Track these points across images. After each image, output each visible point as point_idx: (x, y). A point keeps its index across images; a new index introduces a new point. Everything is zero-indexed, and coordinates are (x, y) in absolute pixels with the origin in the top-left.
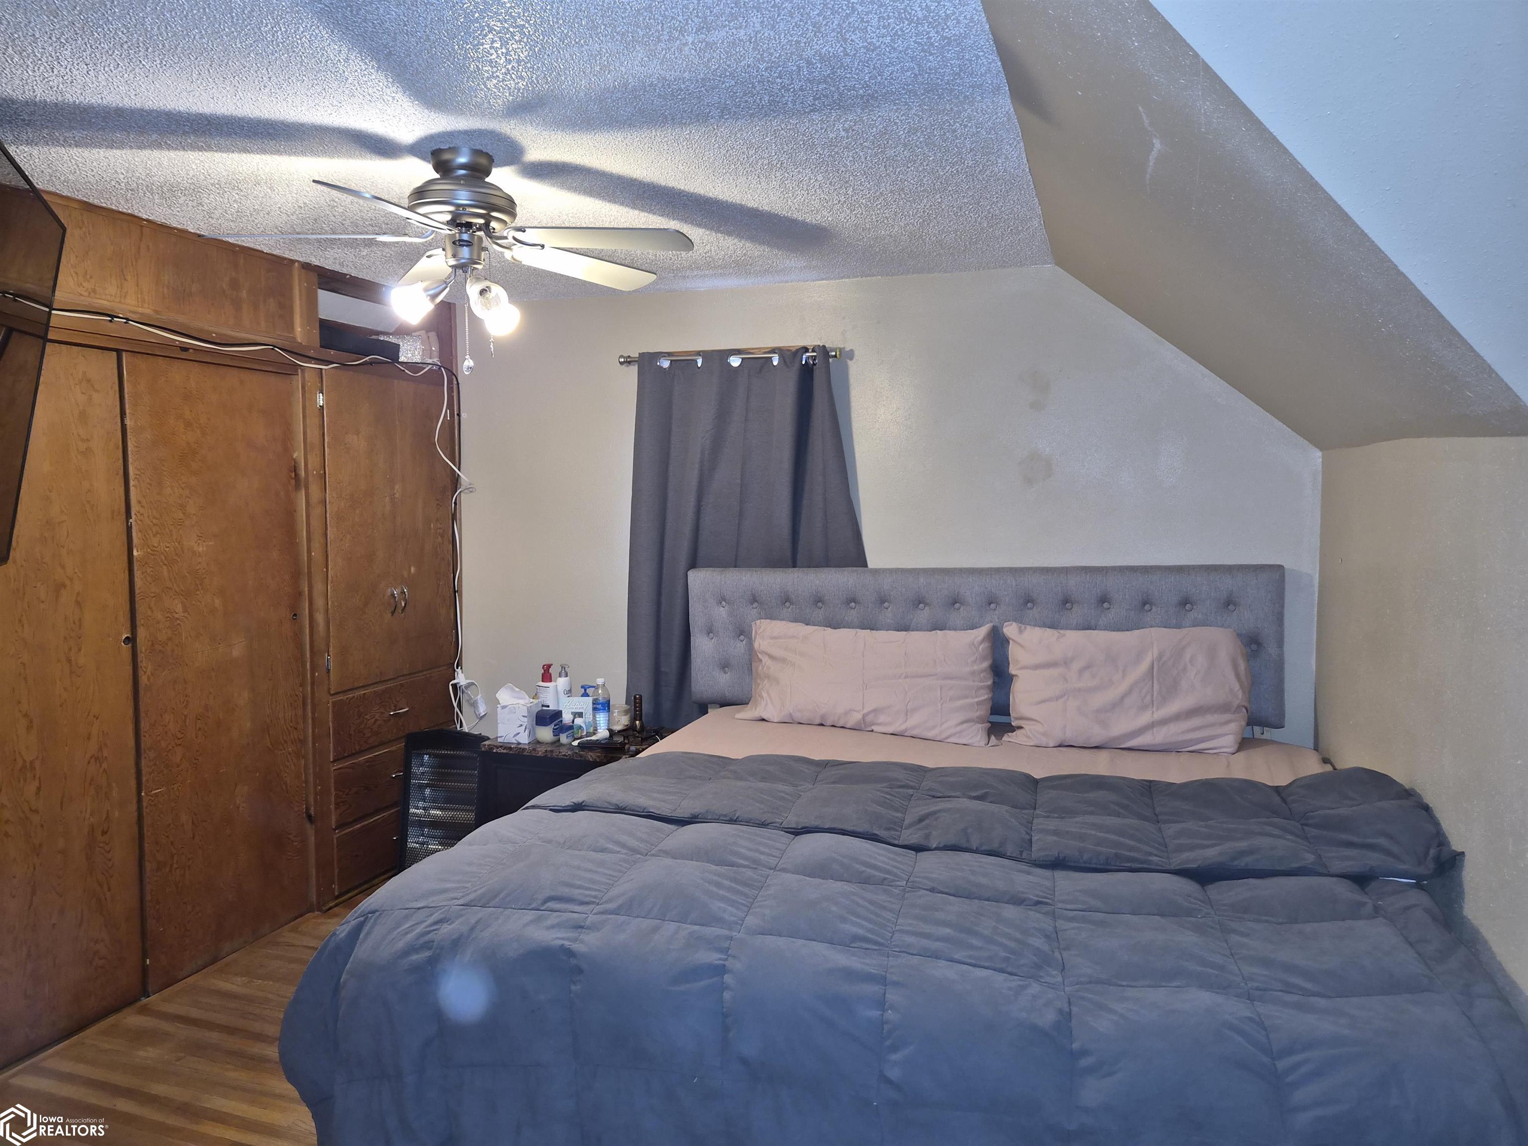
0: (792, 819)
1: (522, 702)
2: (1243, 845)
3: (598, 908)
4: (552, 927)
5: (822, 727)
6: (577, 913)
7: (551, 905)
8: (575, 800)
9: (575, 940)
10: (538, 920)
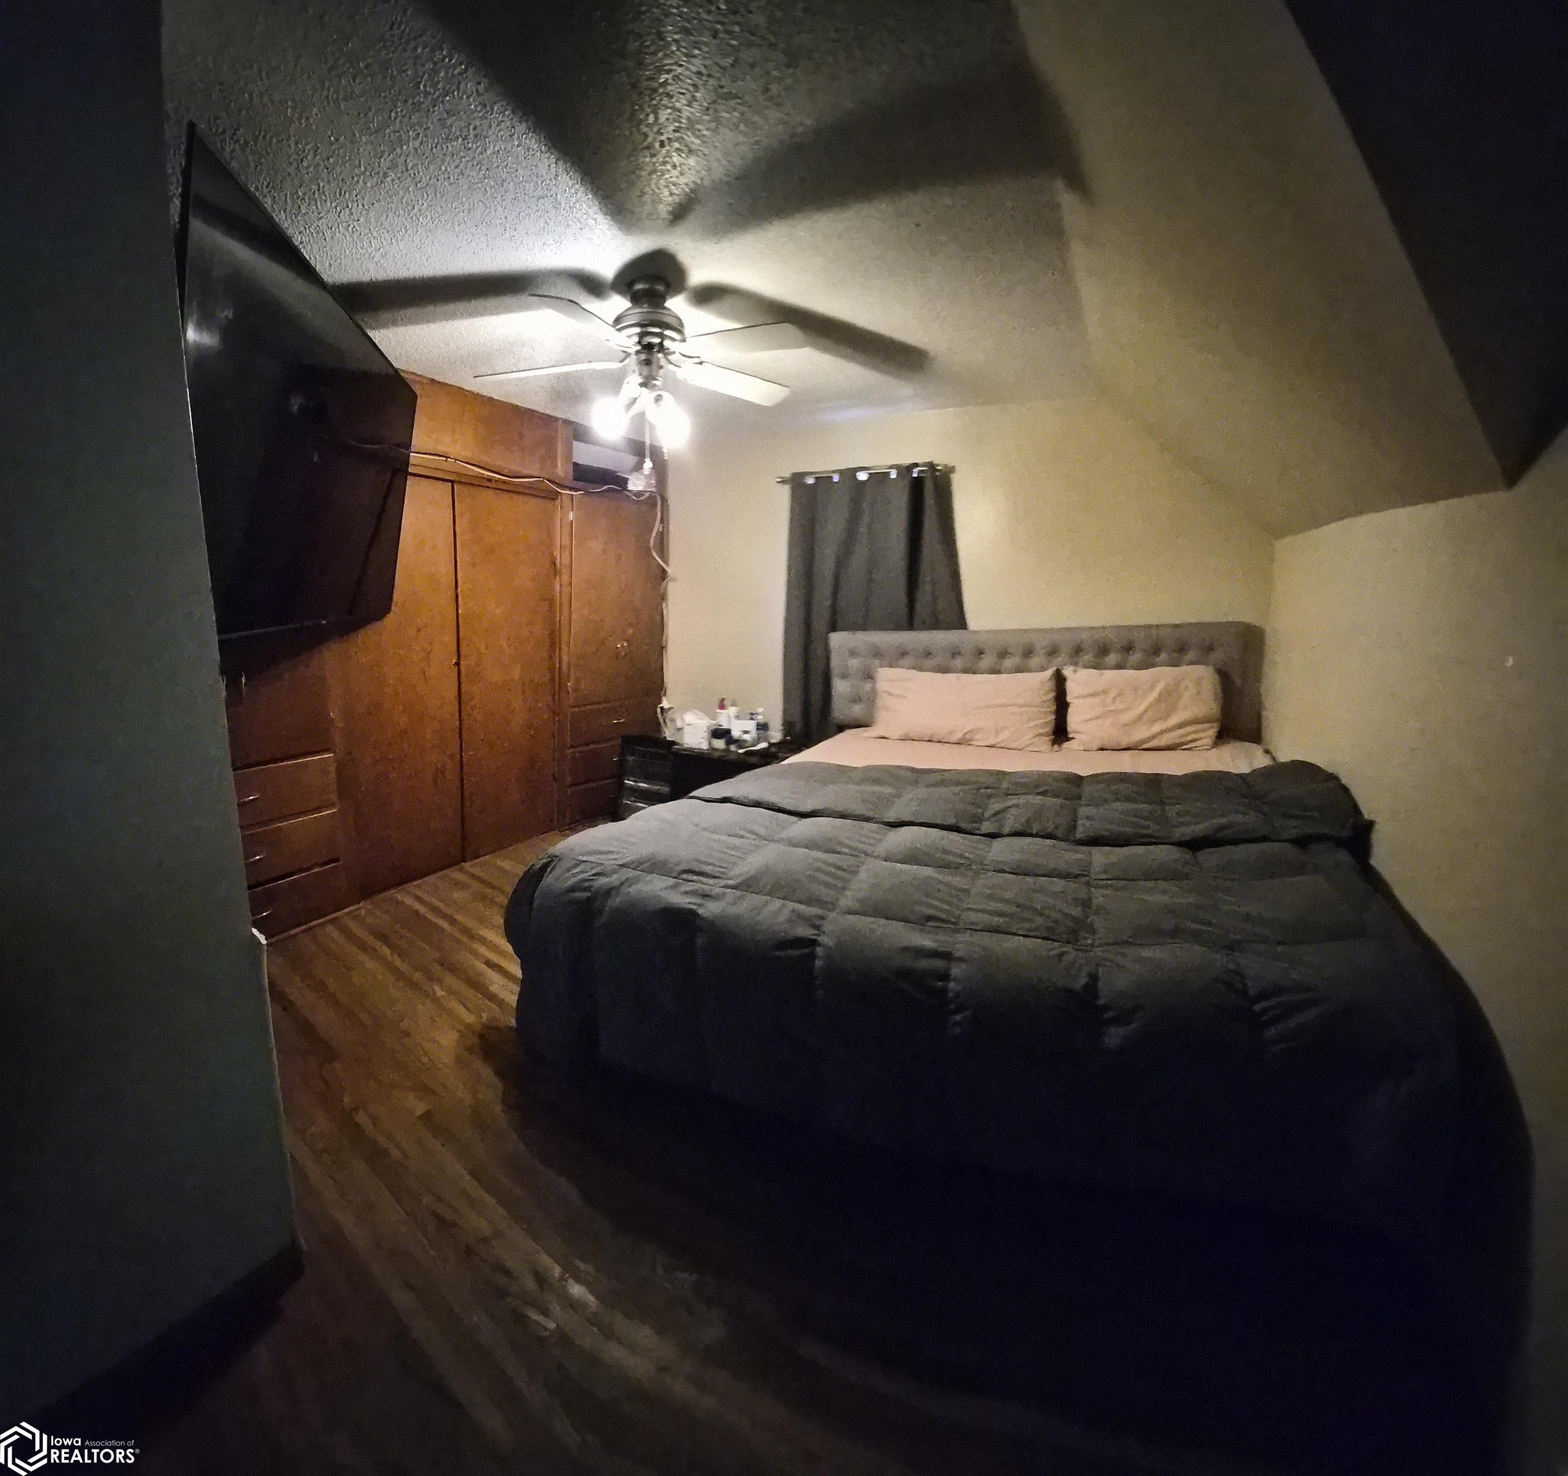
0: (891, 816)
1: (704, 722)
2: (1223, 821)
3: (722, 883)
4: (686, 893)
5: (930, 743)
6: (707, 885)
7: (685, 876)
8: (725, 795)
9: (699, 905)
10: (674, 887)
